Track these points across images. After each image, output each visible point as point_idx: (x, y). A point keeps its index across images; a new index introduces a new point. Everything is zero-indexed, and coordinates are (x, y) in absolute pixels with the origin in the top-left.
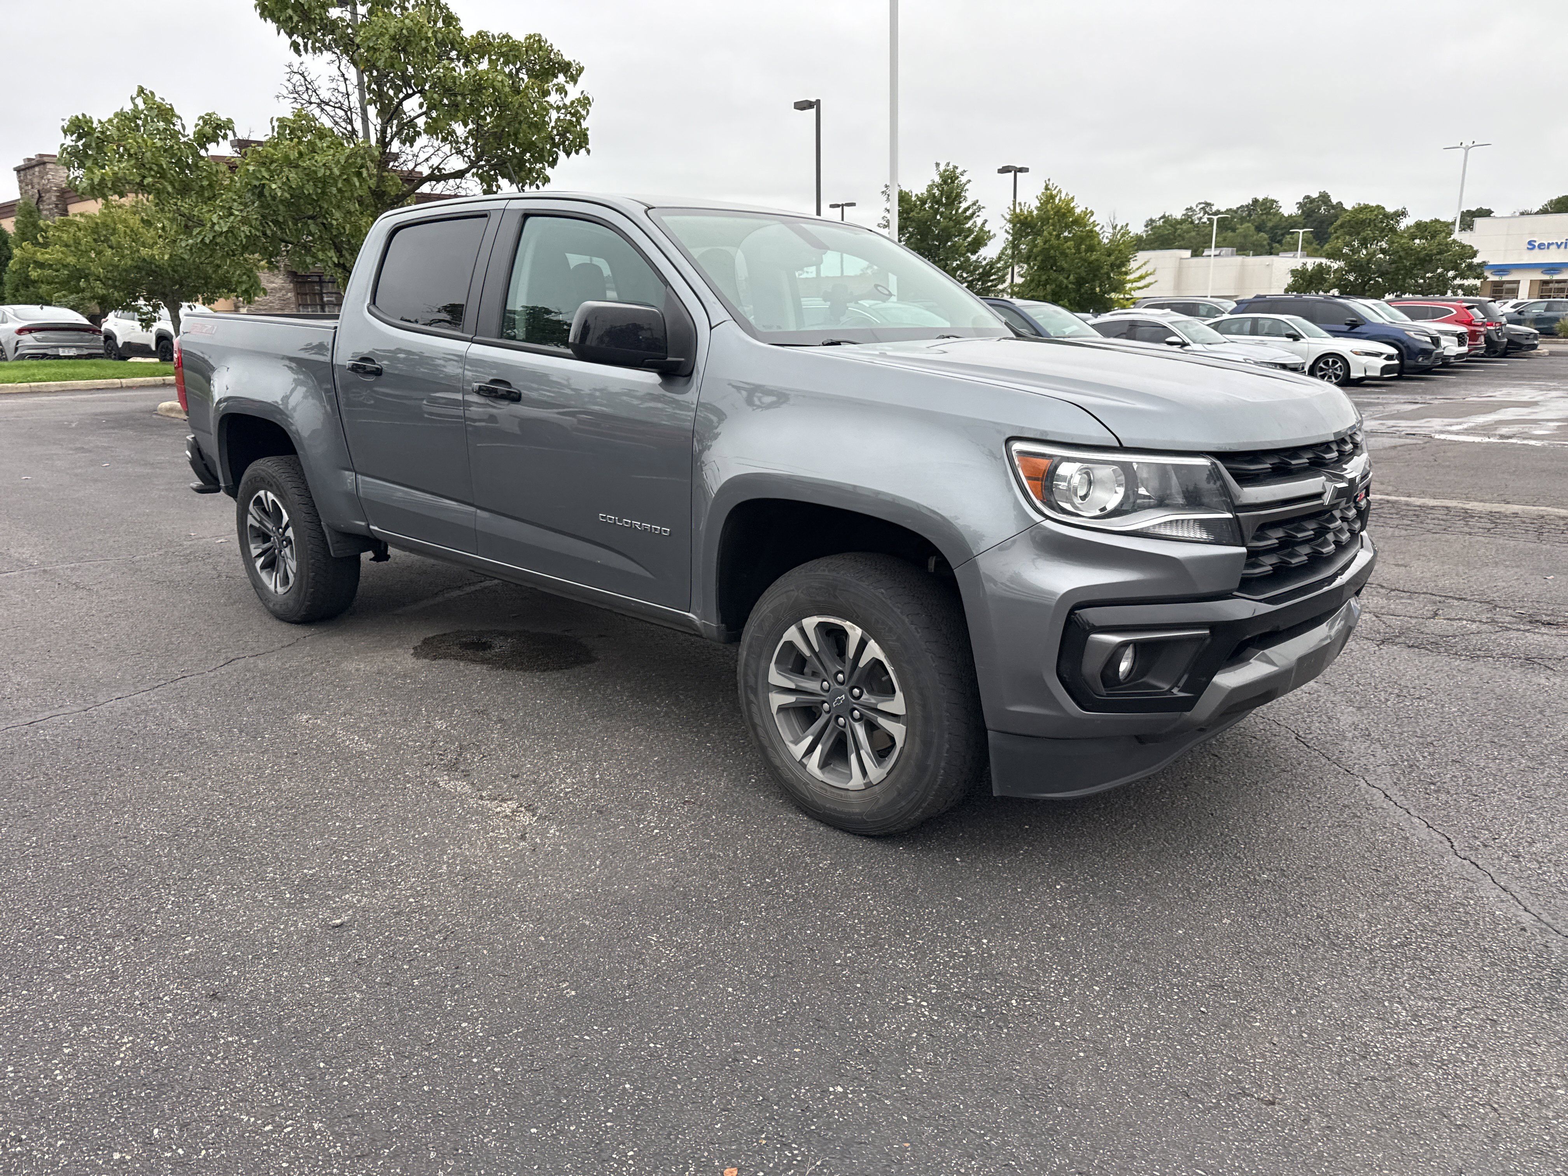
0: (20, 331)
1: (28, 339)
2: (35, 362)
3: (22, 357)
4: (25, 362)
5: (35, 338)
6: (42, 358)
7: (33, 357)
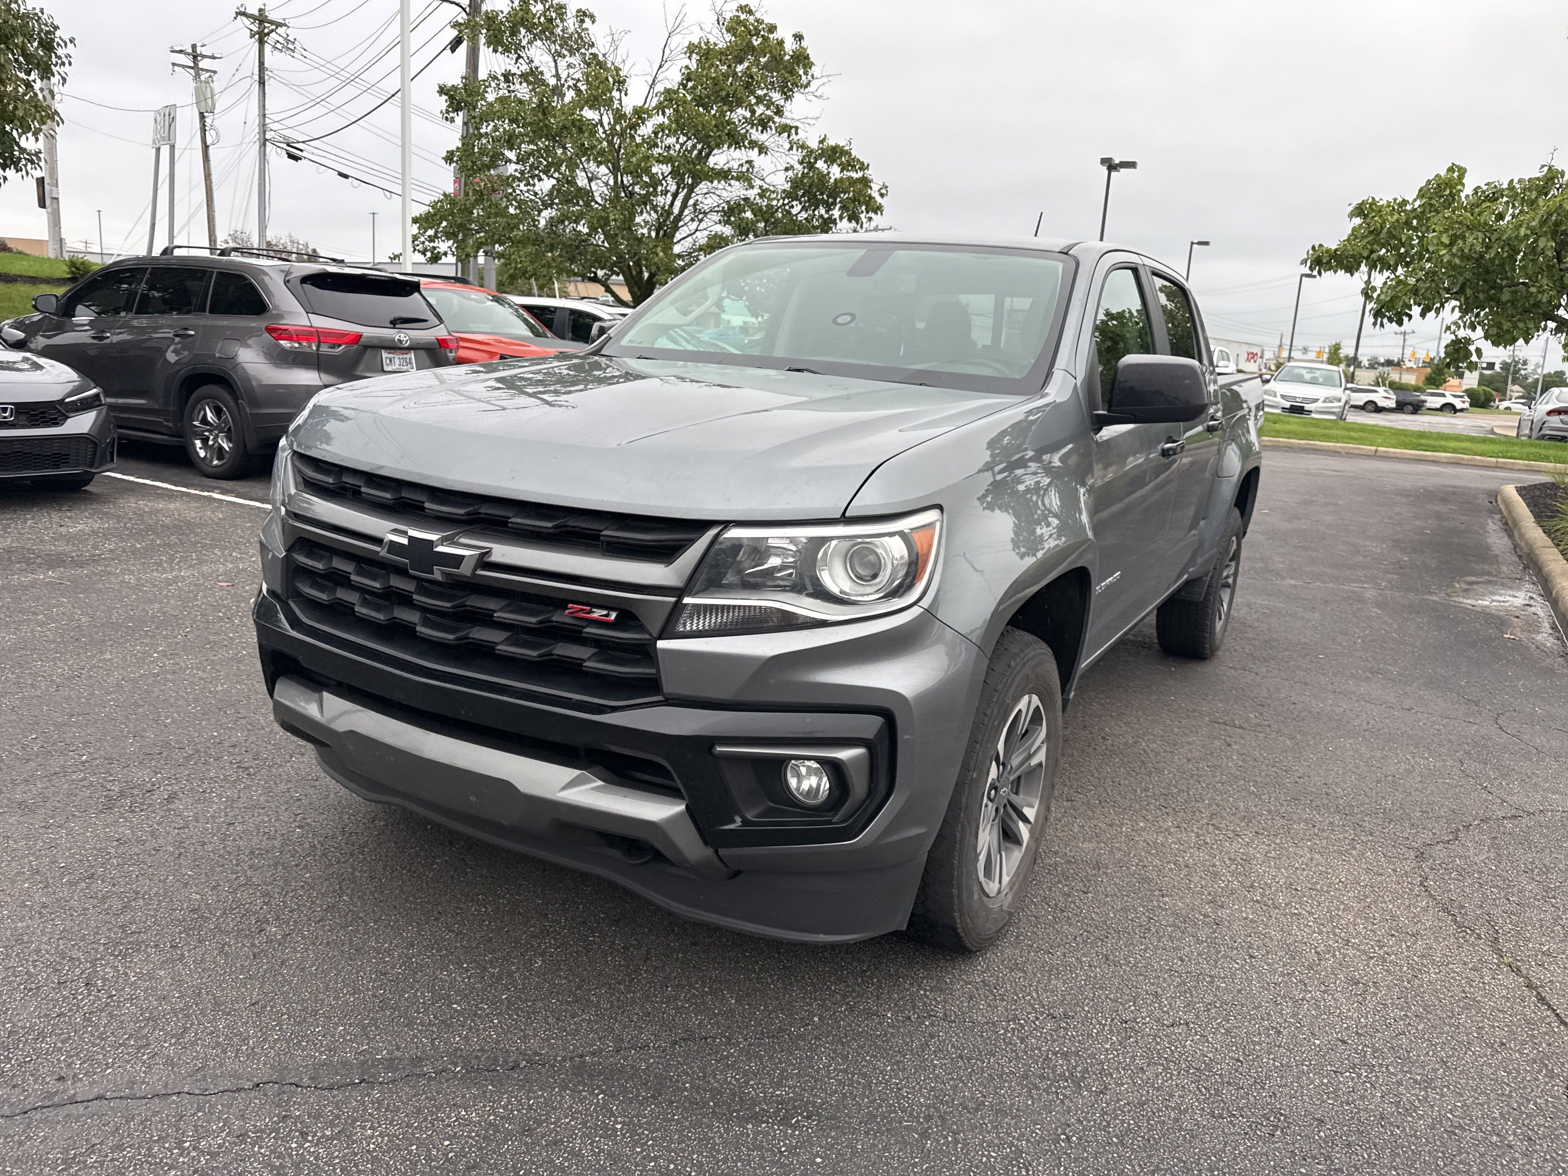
0: (1550, 413)
1: (1555, 421)
2: (1552, 443)
3: (1543, 437)
4: (1543, 442)
5: (1562, 422)
6: (1560, 441)
7: (1552, 438)
